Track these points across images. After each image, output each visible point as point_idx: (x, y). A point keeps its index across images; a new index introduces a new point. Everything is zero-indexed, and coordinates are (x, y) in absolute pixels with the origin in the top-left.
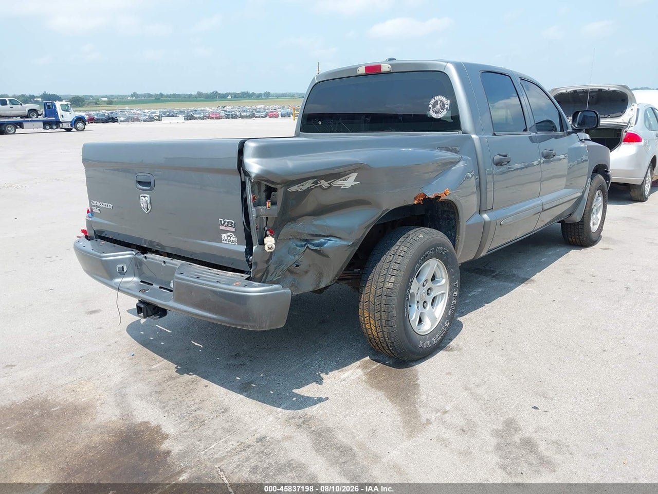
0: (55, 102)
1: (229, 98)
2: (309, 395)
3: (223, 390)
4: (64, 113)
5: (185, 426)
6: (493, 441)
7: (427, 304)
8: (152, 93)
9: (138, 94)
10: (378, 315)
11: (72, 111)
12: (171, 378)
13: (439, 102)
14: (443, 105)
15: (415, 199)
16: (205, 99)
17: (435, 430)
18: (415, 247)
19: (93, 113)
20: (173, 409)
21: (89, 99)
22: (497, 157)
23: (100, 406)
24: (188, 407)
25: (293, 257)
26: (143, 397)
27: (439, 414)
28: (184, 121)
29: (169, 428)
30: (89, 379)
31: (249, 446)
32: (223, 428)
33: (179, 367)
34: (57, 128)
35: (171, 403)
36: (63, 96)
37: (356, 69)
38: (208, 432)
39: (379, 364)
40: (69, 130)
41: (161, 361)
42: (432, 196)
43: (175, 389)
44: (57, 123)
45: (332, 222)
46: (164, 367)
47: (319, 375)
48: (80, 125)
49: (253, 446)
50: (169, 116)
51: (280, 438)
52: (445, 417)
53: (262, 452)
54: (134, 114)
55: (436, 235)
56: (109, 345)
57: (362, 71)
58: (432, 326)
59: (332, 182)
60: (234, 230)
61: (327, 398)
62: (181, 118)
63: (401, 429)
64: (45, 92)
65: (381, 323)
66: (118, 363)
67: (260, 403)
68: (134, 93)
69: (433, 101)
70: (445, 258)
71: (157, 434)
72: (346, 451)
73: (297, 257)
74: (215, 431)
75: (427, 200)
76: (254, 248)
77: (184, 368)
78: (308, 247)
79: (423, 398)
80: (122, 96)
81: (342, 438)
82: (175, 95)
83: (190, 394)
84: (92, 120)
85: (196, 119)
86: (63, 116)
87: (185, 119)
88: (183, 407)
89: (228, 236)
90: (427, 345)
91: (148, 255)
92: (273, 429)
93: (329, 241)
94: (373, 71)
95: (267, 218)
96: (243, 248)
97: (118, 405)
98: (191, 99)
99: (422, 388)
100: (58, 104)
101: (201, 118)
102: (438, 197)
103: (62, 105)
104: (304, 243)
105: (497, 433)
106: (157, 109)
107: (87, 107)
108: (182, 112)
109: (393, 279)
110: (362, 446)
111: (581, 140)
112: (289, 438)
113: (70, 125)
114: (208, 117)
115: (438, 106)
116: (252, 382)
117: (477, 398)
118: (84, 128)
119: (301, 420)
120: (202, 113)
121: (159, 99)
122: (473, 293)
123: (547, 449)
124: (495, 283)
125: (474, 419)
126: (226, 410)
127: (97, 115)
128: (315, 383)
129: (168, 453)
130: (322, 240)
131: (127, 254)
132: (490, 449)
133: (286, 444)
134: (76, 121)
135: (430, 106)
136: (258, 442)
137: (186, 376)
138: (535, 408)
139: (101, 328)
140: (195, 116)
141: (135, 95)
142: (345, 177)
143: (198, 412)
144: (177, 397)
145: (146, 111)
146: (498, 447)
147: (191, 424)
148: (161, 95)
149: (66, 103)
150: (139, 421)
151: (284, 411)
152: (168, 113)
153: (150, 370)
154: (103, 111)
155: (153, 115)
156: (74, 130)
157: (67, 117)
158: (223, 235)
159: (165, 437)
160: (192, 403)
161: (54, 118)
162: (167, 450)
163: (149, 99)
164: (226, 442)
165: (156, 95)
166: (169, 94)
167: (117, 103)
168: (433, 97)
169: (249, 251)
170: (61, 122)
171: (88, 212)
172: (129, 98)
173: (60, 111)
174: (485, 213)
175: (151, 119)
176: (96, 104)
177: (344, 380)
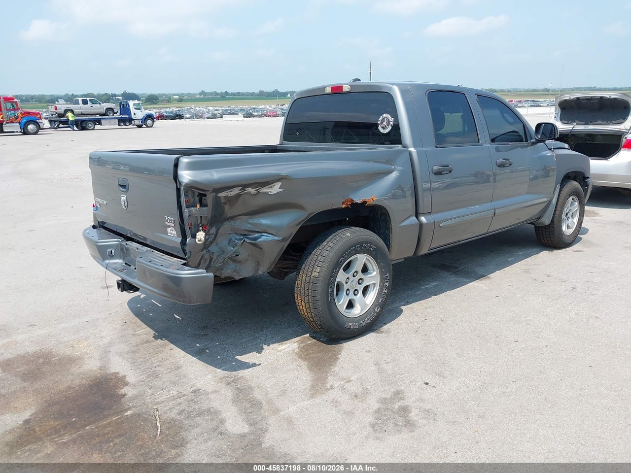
0: (128, 101)
1: (288, 96)
2: (247, 361)
3: (183, 353)
4: (137, 111)
5: (143, 378)
6: (376, 406)
7: (358, 292)
8: (219, 91)
9: (205, 93)
10: (306, 298)
11: (143, 109)
12: (148, 341)
13: (385, 119)
14: (389, 122)
15: (343, 203)
16: (266, 98)
17: (333, 394)
18: (341, 244)
19: (162, 111)
20: (140, 365)
21: (162, 97)
22: (436, 168)
23: (88, 358)
24: (152, 364)
25: (232, 248)
26: (120, 355)
27: (343, 382)
28: (243, 118)
29: (131, 378)
30: (87, 339)
31: (184, 395)
32: (171, 381)
33: (156, 334)
34: (130, 125)
35: (140, 360)
36: (141, 94)
37: (324, 88)
38: (158, 383)
39: (314, 340)
40: (140, 126)
41: (145, 328)
42: (359, 202)
43: (147, 350)
44: (130, 120)
45: (265, 221)
46: (146, 332)
47: (262, 346)
48: (149, 122)
49: (187, 395)
50: (230, 114)
51: (210, 390)
52: (348, 386)
53: (192, 400)
54: (199, 111)
55: (363, 234)
56: (110, 314)
57: (328, 90)
58: (362, 311)
59: (259, 189)
60: (173, 225)
61: (260, 364)
62: (240, 117)
63: (307, 391)
64: (125, 91)
65: (309, 306)
66: (112, 328)
67: (207, 365)
68: (202, 91)
69: (381, 118)
70: (374, 253)
71: (121, 381)
72: (256, 405)
73: (236, 248)
74: (164, 382)
75: (354, 205)
76: (188, 240)
77: (160, 335)
78: (244, 240)
79: (336, 369)
80: (192, 94)
81: (258, 395)
82: (239, 93)
83: (157, 355)
84: (161, 117)
85: (254, 116)
86: (135, 114)
87: (244, 117)
88: (147, 364)
89: (171, 230)
90: (354, 326)
91: (129, 243)
92: (208, 384)
93: (263, 237)
94: (337, 90)
95: (201, 217)
96: (179, 240)
97: (101, 359)
98: (253, 97)
99: (340, 362)
100: (131, 103)
101: (260, 116)
102: (365, 202)
103: (134, 105)
104: (242, 237)
105: (384, 401)
106: (220, 107)
107: (160, 104)
108: (242, 110)
109: (318, 269)
110: (270, 402)
111: (550, 149)
112: (215, 392)
113: (140, 122)
114: (266, 115)
115: (385, 123)
116: (207, 349)
117: (381, 371)
118: (153, 125)
119: (232, 379)
120: (260, 111)
121: (224, 97)
122: (427, 286)
123: (416, 415)
124: (453, 278)
125: (370, 388)
126: (178, 368)
127: (166, 112)
128: (255, 352)
129: (124, 395)
130: (256, 235)
131: (115, 241)
132: (371, 411)
133: (212, 396)
134: (146, 118)
135: (379, 122)
136: (192, 393)
137: (159, 341)
138: (427, 384)
139: (109, 300)
140: (254, 114)
141: (203, 93)
142: (271, 185)
143: (157, 368)
144: (147, 356)
145: (211, 108)
146: (378, 411)
147: (149, 376)
148: (227, 93)
149: (138, 102)
150: (112, 371)
151: (222, 372)
152: (229, 111)
153: (134, 335)
154: (173, 109)
155: (216, 112)
156: (144, 126)
157: (138, 115)
158: (168, 229)
159: (126, 384)
160: (156, 361)
161: (127, 116)
162: (124, 393)
163: (215, 97)
164: (169, 391)
165: (221, 93)
166: (234, 92)
167: (187, 101)
168: (381, 115)
169: (183, 243)
170: (133, 120)
171: (94, 206)
172: (197, 96)
173: (132, 109)
174: (423, 216)
175: (214, 116)
176: (169, 101)
177: (281, 351)
